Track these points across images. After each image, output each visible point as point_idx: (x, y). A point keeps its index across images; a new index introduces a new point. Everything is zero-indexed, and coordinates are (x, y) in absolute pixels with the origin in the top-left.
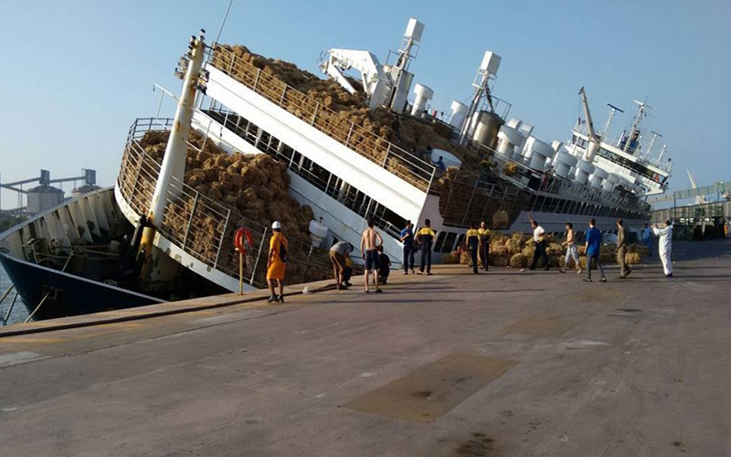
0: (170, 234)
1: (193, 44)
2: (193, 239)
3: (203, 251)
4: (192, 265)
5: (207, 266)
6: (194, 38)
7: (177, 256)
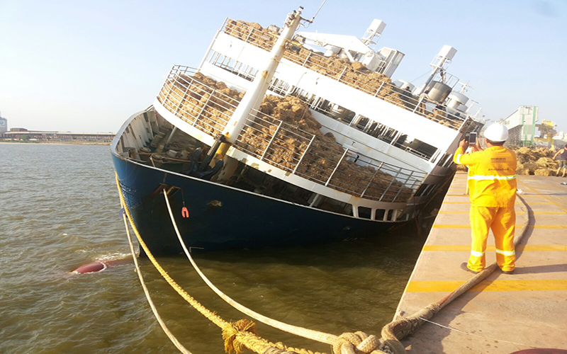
0: (245, 148)
1: (293, 16)
2: (272, 153)
3: (281, 162)
4: (270, 171)
5: (286, 172)
6: (295, 12)
7: (254, 164)
